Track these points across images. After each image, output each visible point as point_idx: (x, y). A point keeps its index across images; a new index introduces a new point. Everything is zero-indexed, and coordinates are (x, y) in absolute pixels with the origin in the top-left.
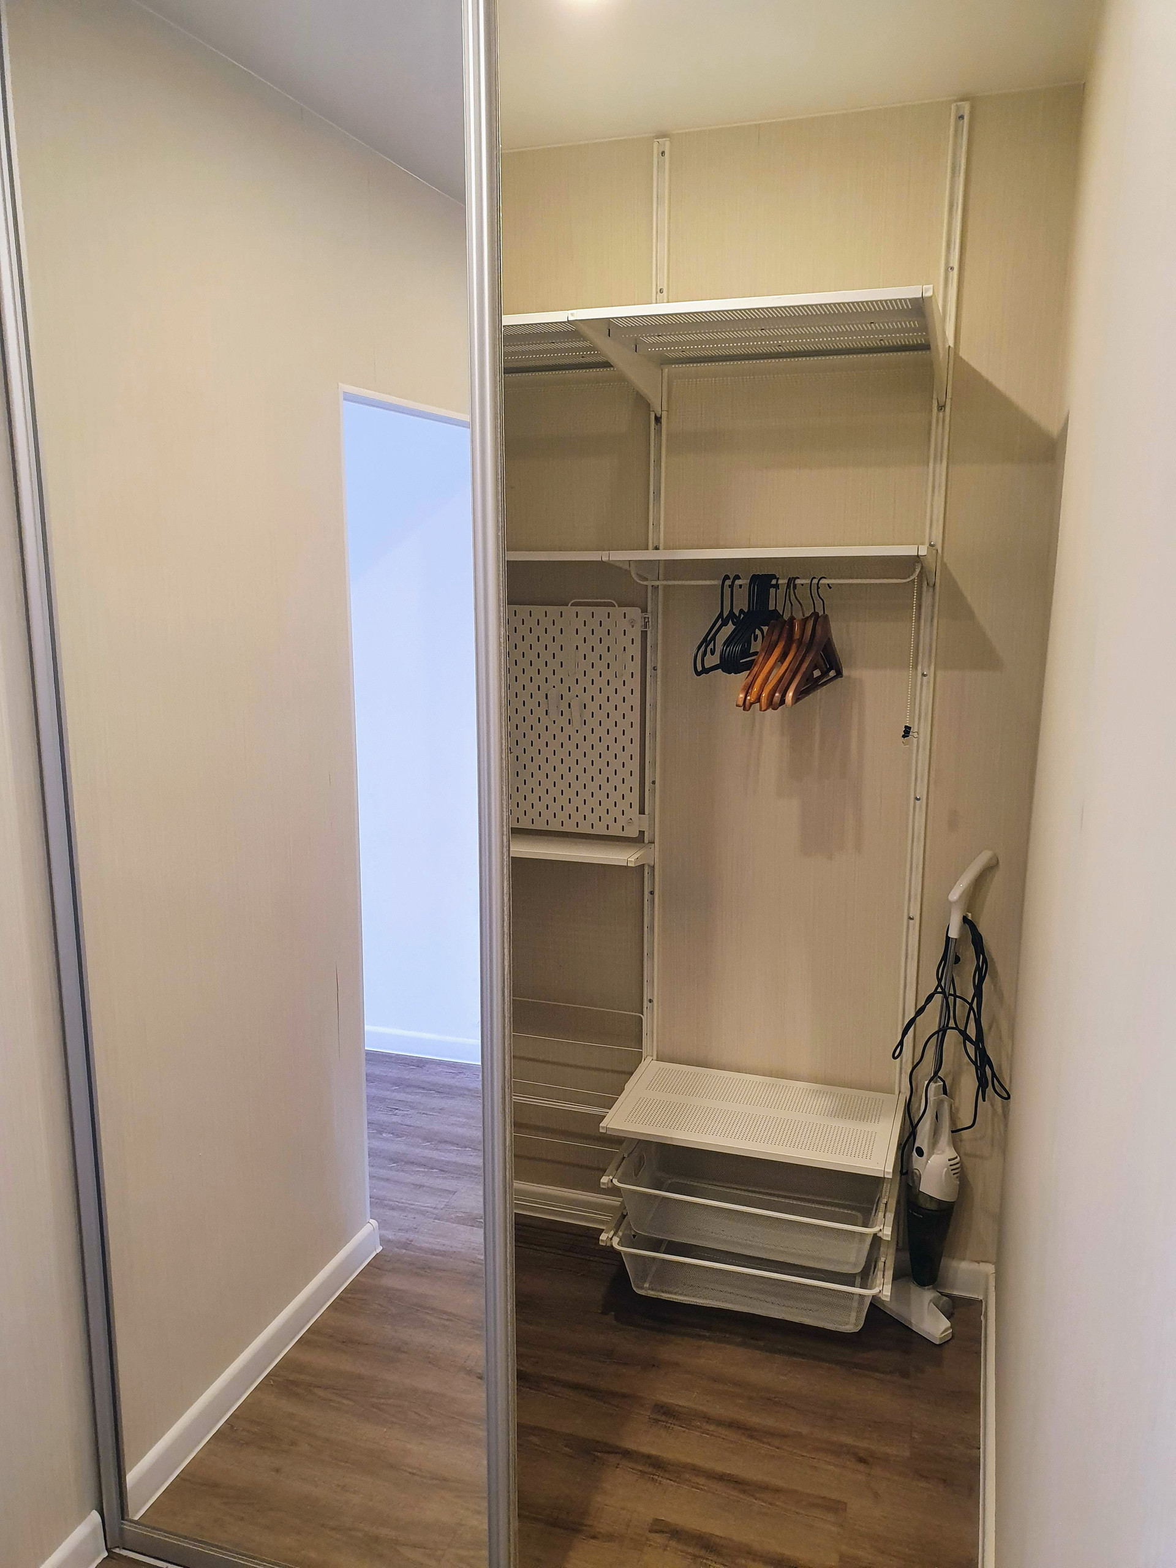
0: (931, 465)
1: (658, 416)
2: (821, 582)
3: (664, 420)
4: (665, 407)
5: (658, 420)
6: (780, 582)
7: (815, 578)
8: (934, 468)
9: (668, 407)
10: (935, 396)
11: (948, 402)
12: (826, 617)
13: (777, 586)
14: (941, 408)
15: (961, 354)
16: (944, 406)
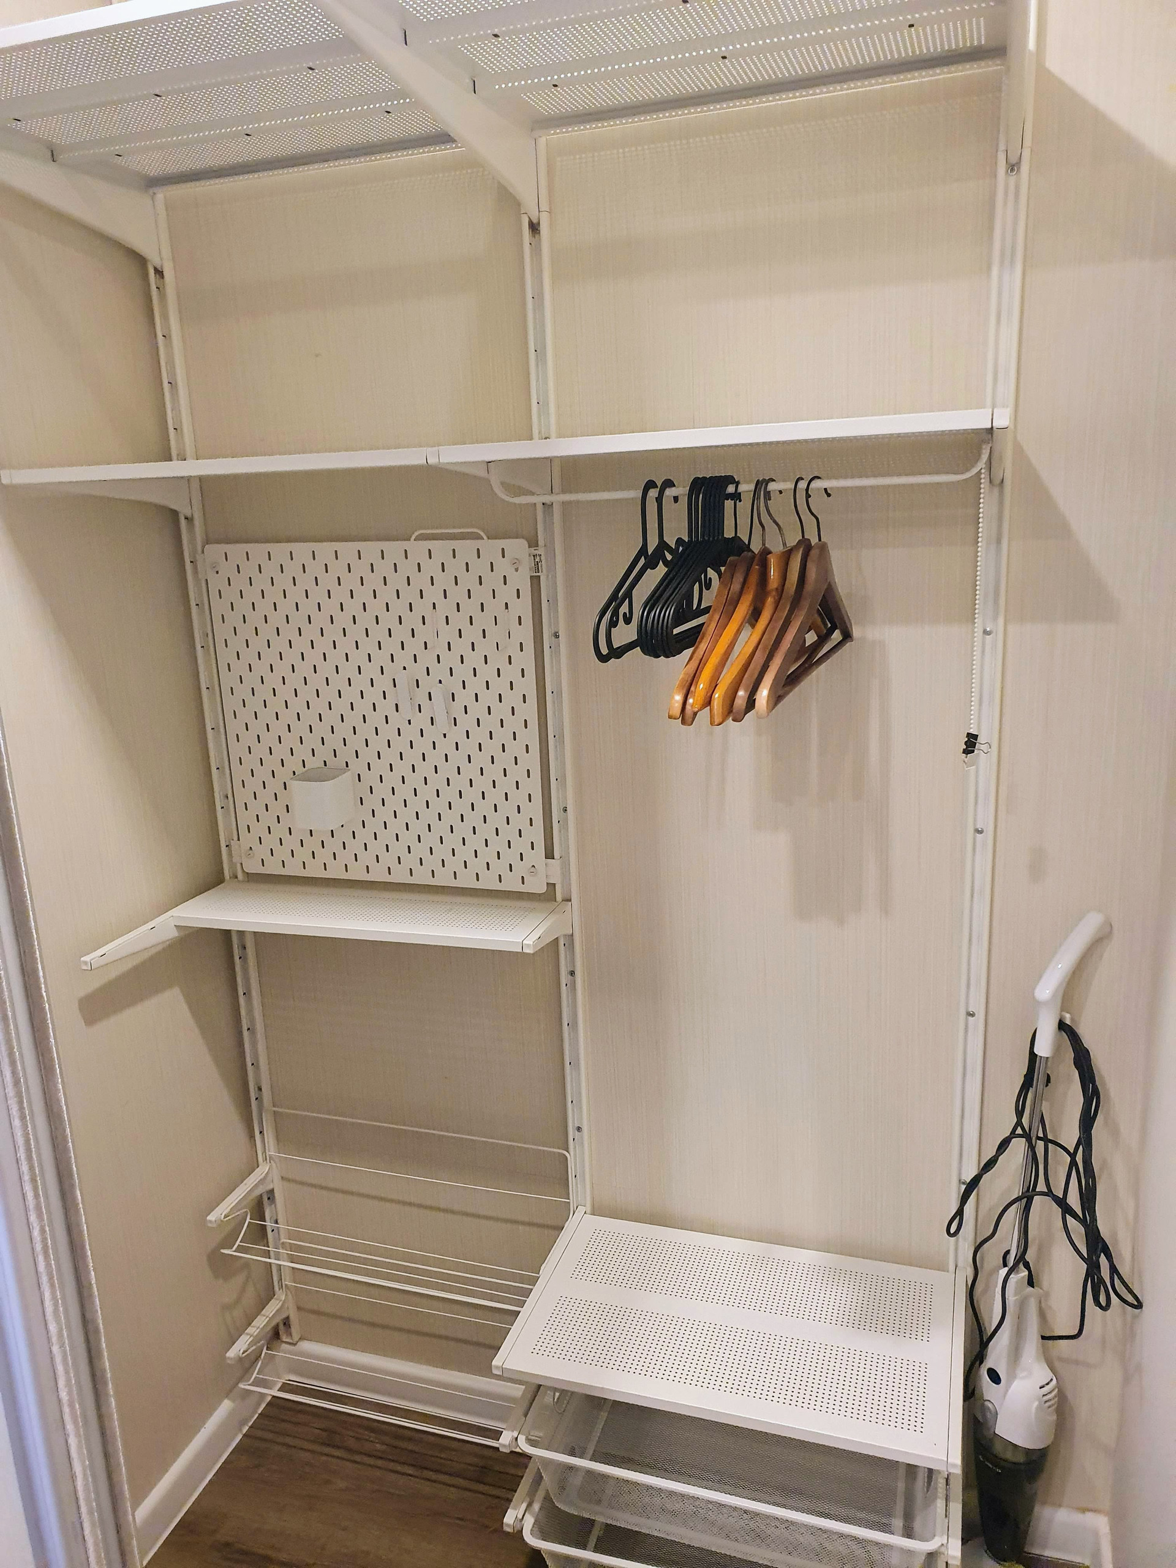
0: (995, 271)
1: (535, 221)
2: (813, 485)
3: (544, 229)
4: (544, 206)
5: (534, 228)
6: (742, 488)
7: (802, 479)
8: (1000, 277)
9: (550, 202)
10: (1002, 147)
11: (1026, 154)
12: (823, 548)
13: (736, 497)
14: (1013, 167)
15: (1048, 65)
16: (1019, 163)
